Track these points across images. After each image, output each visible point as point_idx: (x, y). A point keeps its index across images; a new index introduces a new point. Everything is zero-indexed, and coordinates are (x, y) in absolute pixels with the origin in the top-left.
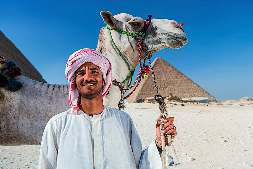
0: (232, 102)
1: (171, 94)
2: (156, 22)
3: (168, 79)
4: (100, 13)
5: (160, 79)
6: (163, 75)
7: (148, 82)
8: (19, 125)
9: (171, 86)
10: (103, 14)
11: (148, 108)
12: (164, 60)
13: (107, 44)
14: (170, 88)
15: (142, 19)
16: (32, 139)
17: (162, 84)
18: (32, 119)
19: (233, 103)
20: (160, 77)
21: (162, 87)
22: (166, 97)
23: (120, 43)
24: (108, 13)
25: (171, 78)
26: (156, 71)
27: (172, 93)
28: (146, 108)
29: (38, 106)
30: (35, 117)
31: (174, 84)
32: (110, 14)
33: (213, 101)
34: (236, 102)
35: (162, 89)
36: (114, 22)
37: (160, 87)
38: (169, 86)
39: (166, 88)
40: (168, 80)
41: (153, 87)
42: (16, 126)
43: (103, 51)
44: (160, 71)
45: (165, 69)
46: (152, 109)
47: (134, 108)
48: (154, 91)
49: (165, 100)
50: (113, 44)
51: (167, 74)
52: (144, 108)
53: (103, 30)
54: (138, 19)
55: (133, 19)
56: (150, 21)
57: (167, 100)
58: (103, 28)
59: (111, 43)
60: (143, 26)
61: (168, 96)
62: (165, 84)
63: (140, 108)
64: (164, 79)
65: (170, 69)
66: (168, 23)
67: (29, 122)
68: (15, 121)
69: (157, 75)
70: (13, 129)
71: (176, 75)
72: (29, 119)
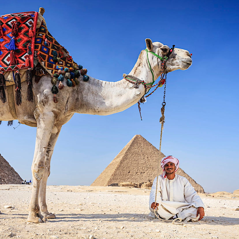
0: (224, 194)
1: (149, 181)
2: (176, 50)
3: (147, 162)
4: (145, 40)
5: (137, 162)
6: (142, 157)
7: (122, 165)
8: (88, 98)
9: (150, 171)
10: (147, 40)
11: (122, 192)
12: (144, 139)
13: (144, 61)
14: (149, 173)
15: (168, 47)
16: (94, 106)
17: (140, 168)
18: (94, 96)
19: (224, 196)
20: (138, 159)
21: (139, 171)
22: (143, 183)
23: (152, 61)
24: (150, 40)
25: (151, 161)
26: (133, 152)
27: (150, 179)
28: (121, 192)
29: (98, 90)
30: (96, 95)
31: (154, 168)
32: (151, 41)
33: (201, 192)
34: (228, 194)
35: (139, 173)
36: (152, 46)
37: (136, 171)
38: (147, 171)
39: (144, 173)
40: (148, 164)
41: (128, 172)
42: (86, 98)
43: (140, 64)
44: (138, 151)
45: (144, 149)
46: (128, 192)
47: (107, 191)
48: (129, 176)
49: (142, 186)
50: (147, 61)
51: (147, 155)
52: (119, 192)
53: (143, 52)
54: (167, 47)
55: (163, 46)
56: (173, 50)
57: (144, 186)
58: (143, 50)
59: (147, 60)
60: (168, 51)
61: (145, 182)
62: (143, 168)
63: (114, 191)
64: (143, 161)
65: (151, 150)
66: (183, 52)
67: (93, 98)
68: (86, 96)
69: (135, 156)
70: (85, 100)
71: (157, 158)
72: (93, 96)
